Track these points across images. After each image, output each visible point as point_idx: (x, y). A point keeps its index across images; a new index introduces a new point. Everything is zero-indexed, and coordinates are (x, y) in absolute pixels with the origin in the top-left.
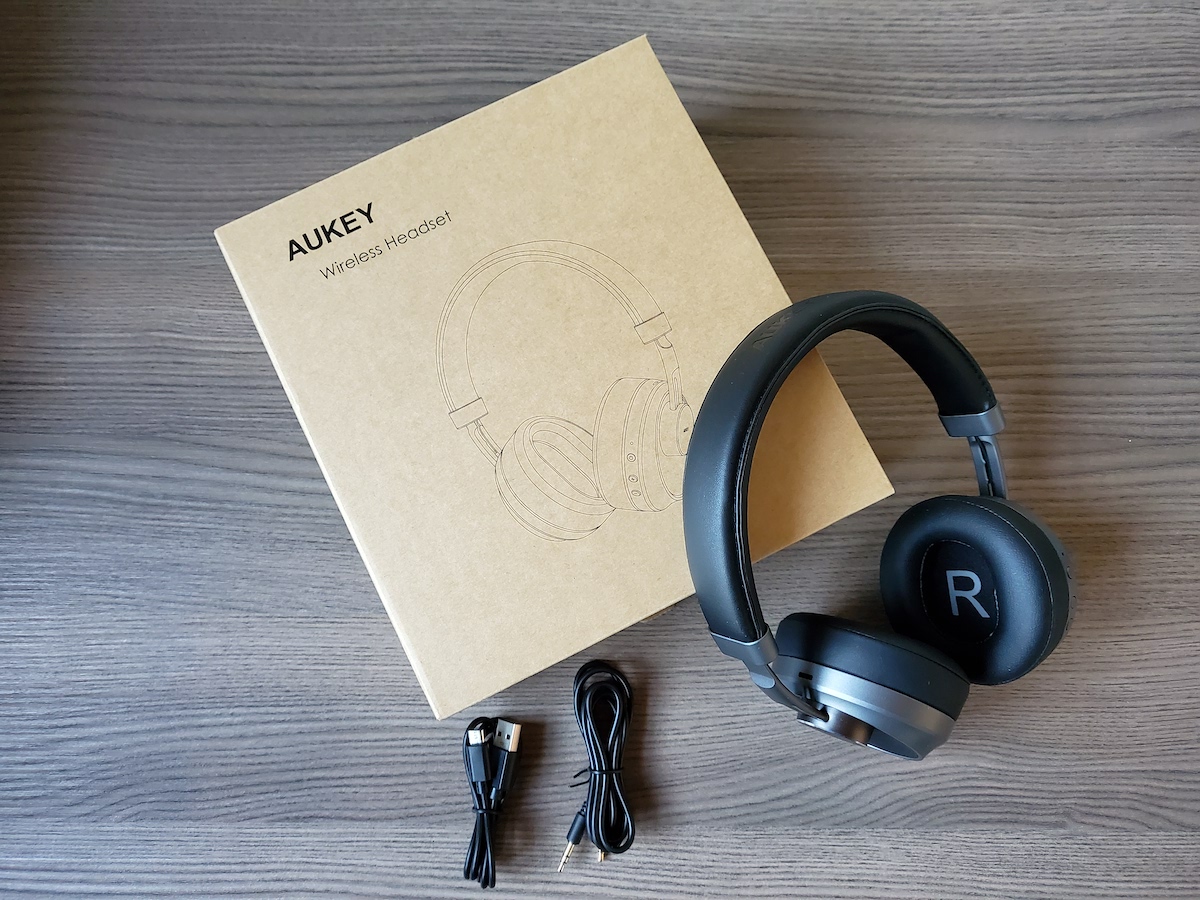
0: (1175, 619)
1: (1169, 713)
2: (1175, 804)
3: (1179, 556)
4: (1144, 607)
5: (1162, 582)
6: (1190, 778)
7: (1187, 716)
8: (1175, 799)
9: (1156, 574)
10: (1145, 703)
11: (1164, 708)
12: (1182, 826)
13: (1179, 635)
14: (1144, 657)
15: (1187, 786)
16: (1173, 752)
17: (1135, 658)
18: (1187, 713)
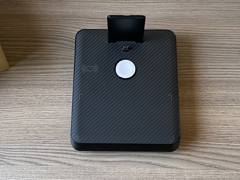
0: (18, 106)
1: (11, 132)
2: (8, 158)
3: (23, 89)
4: (10, 103)
5: (17, 96)
6: (13, 150)
7: (17, 133)
8: (8, 156)
9: (16, 94)
10: (5, 129)
11: (10, 131)
12: (9, 164)
13: (19, 111)
14: (8, 117)
15: (12, 153)
16: (10, 143)
17: (5, 117)
18: (17, 132)
